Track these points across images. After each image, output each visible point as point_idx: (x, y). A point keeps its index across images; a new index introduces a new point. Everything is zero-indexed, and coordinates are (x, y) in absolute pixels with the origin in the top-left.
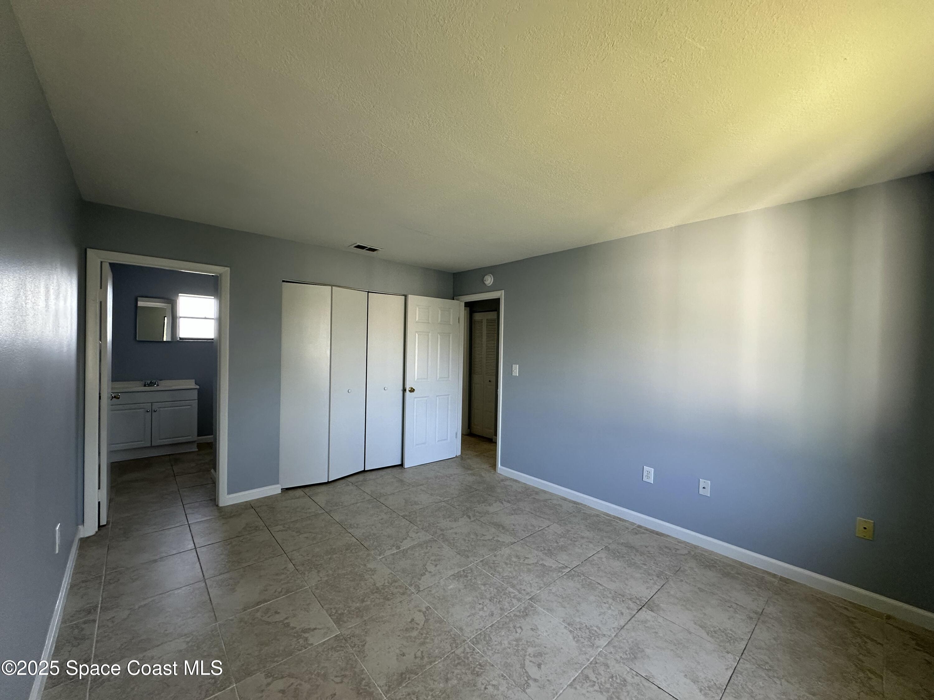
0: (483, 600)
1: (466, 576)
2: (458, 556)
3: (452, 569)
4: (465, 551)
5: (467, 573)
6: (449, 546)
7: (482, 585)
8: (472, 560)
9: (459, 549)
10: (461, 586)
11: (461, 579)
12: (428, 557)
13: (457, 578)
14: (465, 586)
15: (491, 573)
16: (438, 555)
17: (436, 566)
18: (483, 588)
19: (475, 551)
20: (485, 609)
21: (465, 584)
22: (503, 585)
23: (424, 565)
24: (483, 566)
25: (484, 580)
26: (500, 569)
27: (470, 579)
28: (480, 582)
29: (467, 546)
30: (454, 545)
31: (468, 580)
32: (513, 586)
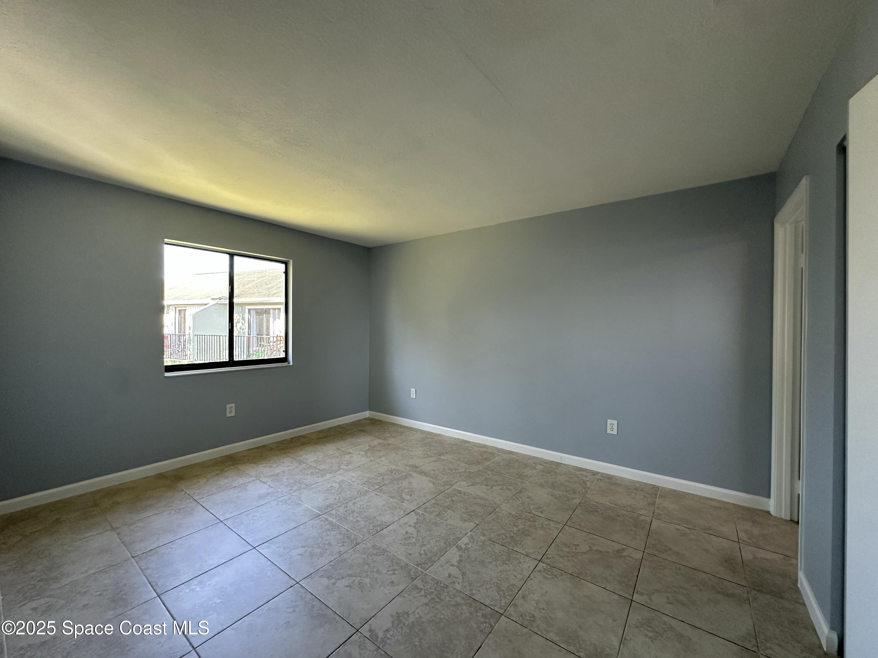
0: (361, 510)
1: (374, 526)
2: (384, 546)
3: (389, 532)
4: (376, 555)
5: (374, 529)
6: (399, 559)
7: (360, 521)
8: (368, 544)
9: (385, 557)
10: (379, 518)
11: (379, 523)
12: (419, 540)
13: (383, 523)
14: (375, 519)
15: (349, 532)
16: (408, 544)
17: (407, 533)
18: (359, 519)
19: (365, 556)
20: (359, 506)
21: (375, 520)
22: (340, 523)
23: (418, 531)
24: (356, 538)
25: (357, 525)
26: (339, 537)
27: (370, 524)
28: (362, 522)
29: (374, 561)
30: (392, 562)
31: (373, 523)
32: (331, 523)
